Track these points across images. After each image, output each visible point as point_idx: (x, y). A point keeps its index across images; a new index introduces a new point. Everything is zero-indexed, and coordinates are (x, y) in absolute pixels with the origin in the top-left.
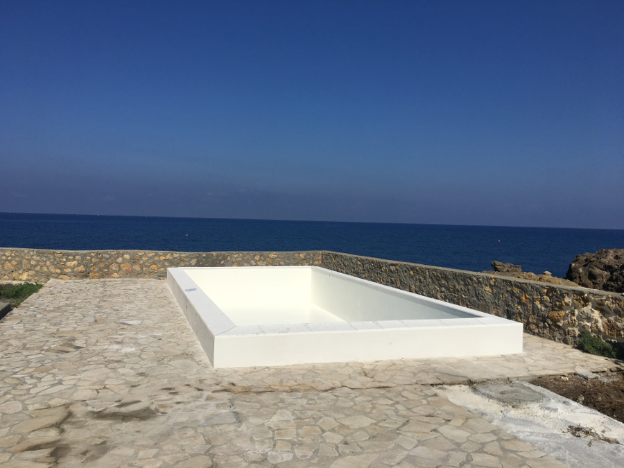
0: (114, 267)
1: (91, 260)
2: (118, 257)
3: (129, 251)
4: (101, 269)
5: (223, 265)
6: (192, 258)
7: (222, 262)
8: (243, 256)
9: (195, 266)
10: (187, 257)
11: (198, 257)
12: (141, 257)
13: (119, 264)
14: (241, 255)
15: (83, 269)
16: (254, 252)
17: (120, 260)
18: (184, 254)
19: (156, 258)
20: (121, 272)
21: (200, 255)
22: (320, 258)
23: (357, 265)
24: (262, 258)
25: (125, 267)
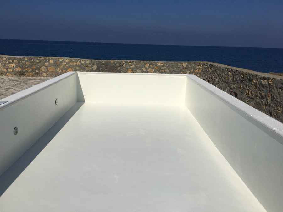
0: (43, 69)
1: (25, 63)
2: (45, 62)
3: (53, 57)
4: (33, 70)
5: (119, 71)
6: (93, 65)
7: (119, 69)
8: (136, 64)
9: (96, 71)
10: (89, 63)
11: (99, 63)
12: (61, 62)
13: (47, 67)
14: (134, 63)
15: (20, 70)
16: (145, 61)
17: (47, 64)
18: (88, 61)
19: (71, 64)
20: (48, 73)
21: (100, 62)
22: (200, 67)
23: (228, 75)
24: (151, 66)
25: (51, 69)
